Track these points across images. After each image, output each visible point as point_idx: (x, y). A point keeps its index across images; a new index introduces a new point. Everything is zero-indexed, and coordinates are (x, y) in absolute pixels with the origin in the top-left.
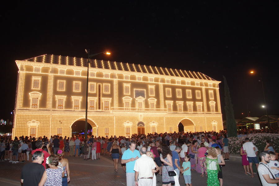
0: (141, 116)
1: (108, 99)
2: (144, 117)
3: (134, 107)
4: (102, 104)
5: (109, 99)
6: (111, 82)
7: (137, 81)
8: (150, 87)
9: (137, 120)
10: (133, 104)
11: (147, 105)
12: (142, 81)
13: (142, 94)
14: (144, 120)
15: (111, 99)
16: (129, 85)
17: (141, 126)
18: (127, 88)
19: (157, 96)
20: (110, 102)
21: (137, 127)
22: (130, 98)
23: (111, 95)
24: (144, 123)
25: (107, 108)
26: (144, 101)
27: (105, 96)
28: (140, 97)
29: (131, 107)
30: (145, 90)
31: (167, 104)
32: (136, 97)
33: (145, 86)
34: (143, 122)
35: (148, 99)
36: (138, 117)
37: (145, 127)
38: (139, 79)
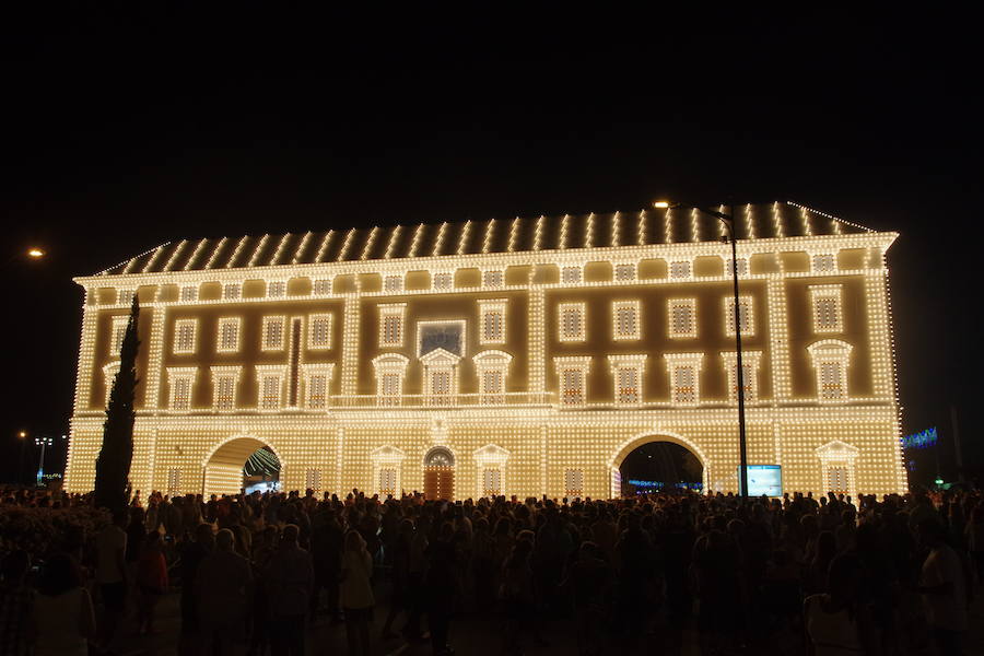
0: (439, 424)
1: (324, 369)
2: (454, 430)
3: (418, 391)
4: (303, 386)
5: (327, 369)
6: (337, 308)
7: (433, 290)
8: (484, 308)
9: (426, 441)
10: (414, 380)
11: (468, 380)
12: (452, 289)
13: (448, 340)
14: (453, 441)
15: (331, 366)
16: (400, 310)
17: (440, 463)
18: (392, 322)
19: (517, 342)
20: (329, 376)
21: (423, 467)
22: (402, 357)
23: (334, 355)
24: (454, 452)
25: (318, 400)
26: (454, 366)
27: (312, 357)
28: (439, 351)
29: (405, 392)
30: (463, 323)
31: (559, 373)
32: (424, 352)
33: (464, 306)
34: (448, 447)
35: (475, 358)
36: (430, 430)
37: (455, 467)
38: (443, 280)
